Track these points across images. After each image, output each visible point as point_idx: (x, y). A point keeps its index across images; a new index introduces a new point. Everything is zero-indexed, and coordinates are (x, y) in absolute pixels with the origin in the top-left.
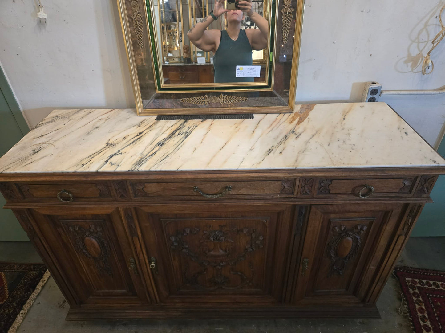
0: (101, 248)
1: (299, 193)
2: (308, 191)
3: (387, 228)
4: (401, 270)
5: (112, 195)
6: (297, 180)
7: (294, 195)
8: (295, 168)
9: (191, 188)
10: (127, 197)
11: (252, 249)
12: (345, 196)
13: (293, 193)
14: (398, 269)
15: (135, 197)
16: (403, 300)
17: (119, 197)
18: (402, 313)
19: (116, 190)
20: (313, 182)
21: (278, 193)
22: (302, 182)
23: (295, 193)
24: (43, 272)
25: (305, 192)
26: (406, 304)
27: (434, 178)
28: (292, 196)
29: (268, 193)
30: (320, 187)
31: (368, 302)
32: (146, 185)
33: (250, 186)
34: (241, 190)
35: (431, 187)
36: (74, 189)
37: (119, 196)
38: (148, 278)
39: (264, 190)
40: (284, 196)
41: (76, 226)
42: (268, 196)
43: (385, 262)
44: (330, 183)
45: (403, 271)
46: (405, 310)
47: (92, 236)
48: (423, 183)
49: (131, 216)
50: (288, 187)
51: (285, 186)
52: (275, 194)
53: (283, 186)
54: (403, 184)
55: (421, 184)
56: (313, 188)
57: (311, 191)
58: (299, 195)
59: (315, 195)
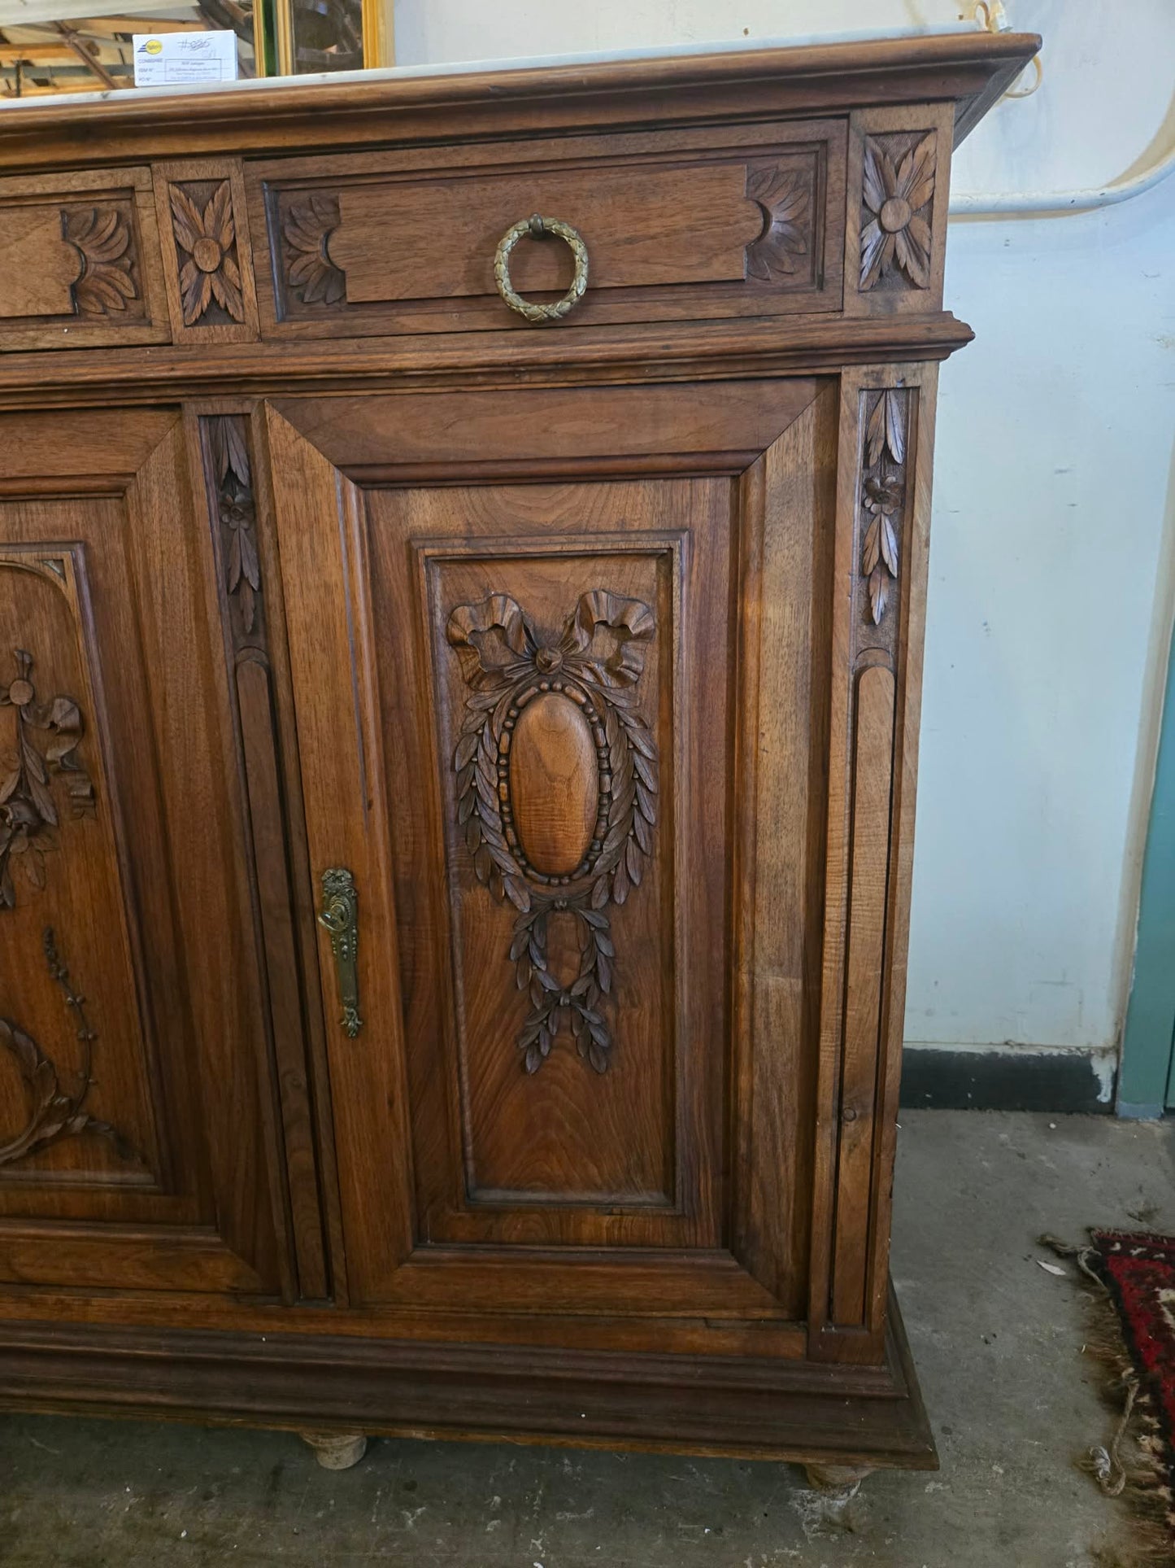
1: (176, 311)
3: (772, 612)
4: (1135, 1252)
6: (140, 200)
7: (148, 325)
11: (31, 805)
13: (140, 318)
14: (1118, 1247)
16: (1130, 1403)
18: (1122, 1484)
20: (232, 215)
21: (59, 310)
22: (174, 217)
23: (156, 317)
25: (205, 299)
26: (1149, 1432)
27: (928, 145)
28: (142, 335)
30: (284, 260)
31: (830, 1316)
35: (930, 227)
40: (97, 338)
43: (834, 913)
44: (332, 222)
45: (1147, 1256)
46: (1145, 1466)
48: (874, 197)
50: (109, 264)
51: (91, 254)
52: (47, 318)
53: (73, 251)
54: (758, 214)
55: (864, 202)
56: (245, 264)
57: (240, 291)
58: (178, 327)
59: (269, 322)
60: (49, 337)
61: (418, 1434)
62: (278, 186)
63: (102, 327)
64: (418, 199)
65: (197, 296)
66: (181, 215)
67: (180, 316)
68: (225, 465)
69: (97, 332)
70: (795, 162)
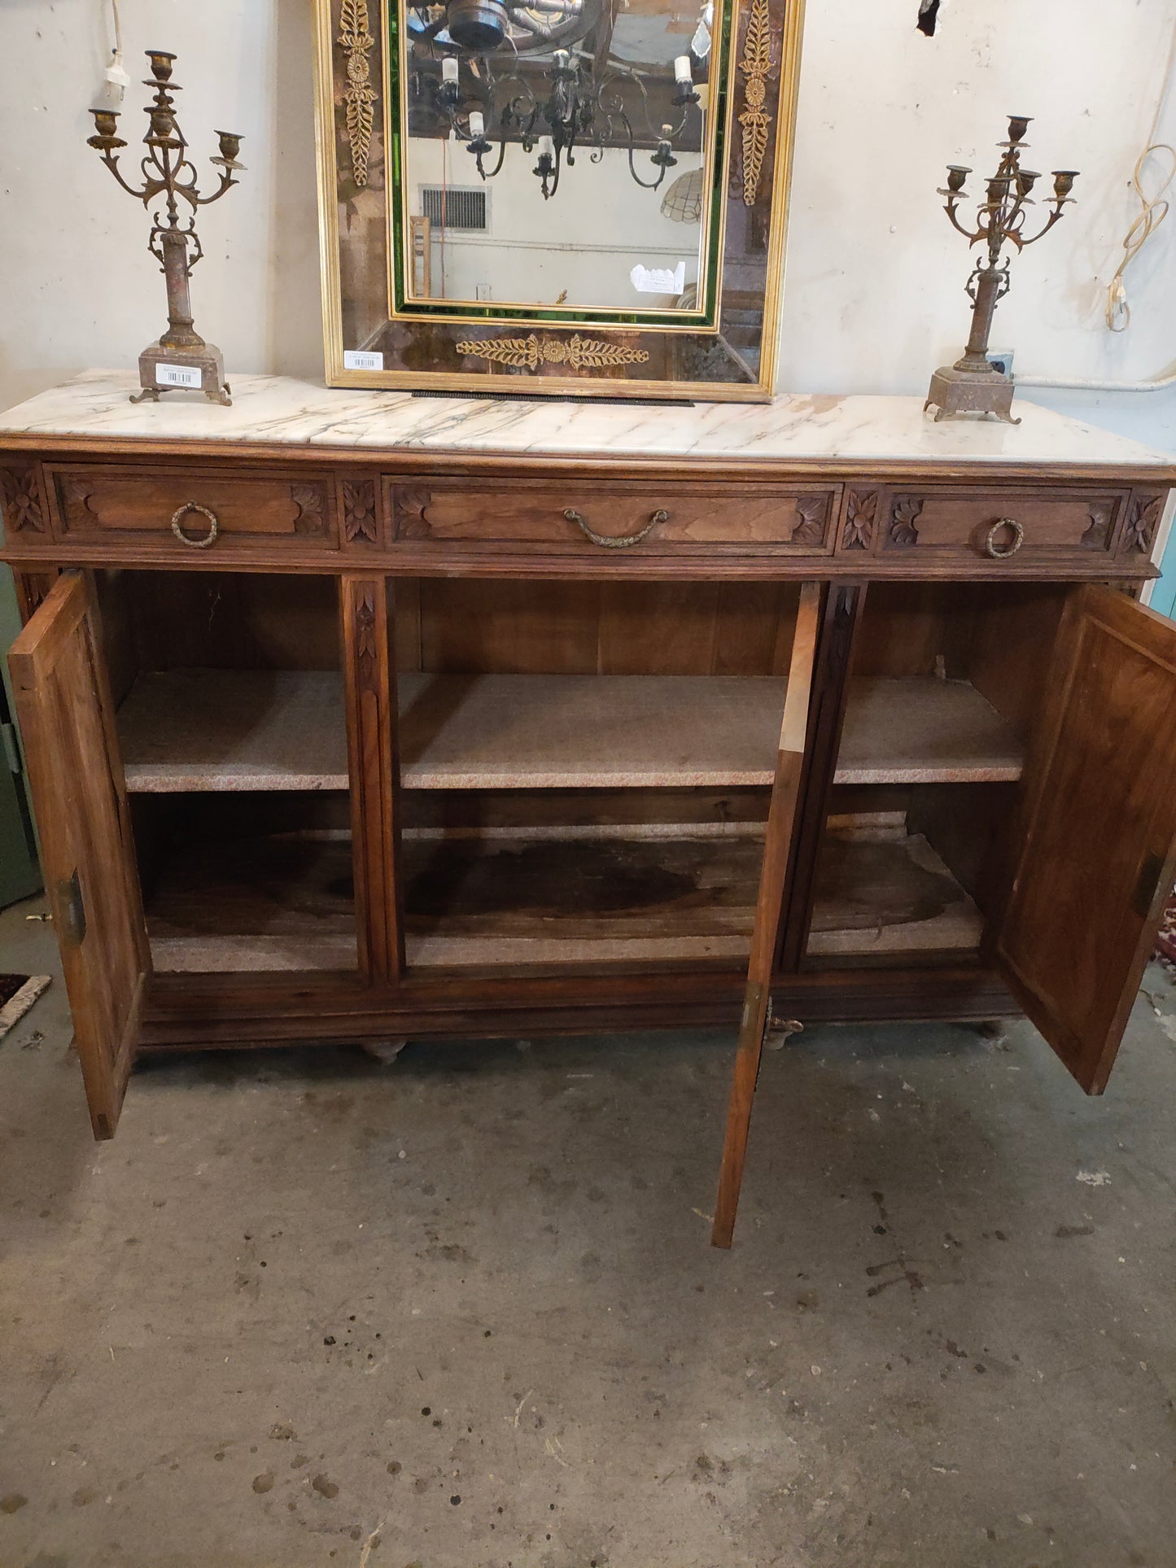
1: (839, 542)
2: (861, 538)
5: (333, 528)
6: (835, 497)
7: (825, 547)
8: (835, 455)
9: (558, 513)
10: (372, 539)
12: (952, 554)
13: (822, 544)
15: (396, 539)
17: (350, 538)
19: (347, 511)
20: (875, 506)
21: (786, 540)
22: (849, 504)
23: (830, 544)
25: (854, 539)
28: (821, 552)
29: (760, 539)
30: (892, 524)
32: (434, 497)
33: (714, 514)
34: (691, 526)
35: (1152, 530)
36: (223, 504)
37: (352, 534)
39: (751, 527)
40: (800, 552)
42: (760, 551)
44: (918, 511)
48: (1134, 518)
49: (371, 610)
50: (813, 520)
51: (805, 516)
52: (777, 543)
53: (799, 516)
54: (1090, 520)
55: (1131, 520)
56: (875, 525)
57: (870, 537)
58: (838, 549)
59: (879, 549)
60: (778, 551)
61: (838, 1024)
62: (896, 495)
63: (802, 548)
64: (956, 506)
65: (850, 537)
66: (852, 504)
67: (840, 546)
68: (842, 607)
69: (800, 550)
70: (1107, 501)
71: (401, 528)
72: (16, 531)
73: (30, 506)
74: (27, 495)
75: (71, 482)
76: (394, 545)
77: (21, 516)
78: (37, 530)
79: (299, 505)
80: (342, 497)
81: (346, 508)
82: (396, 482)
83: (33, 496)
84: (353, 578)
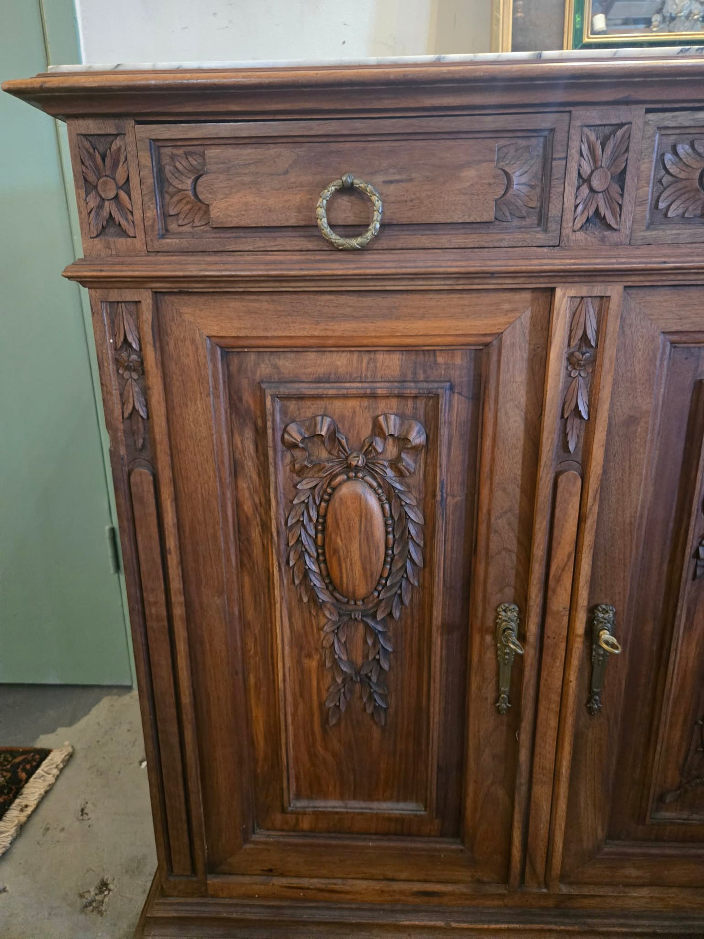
0: (387, 548)
5: (554, 210)
10: (615, 226)
15: (651, 224)
17: (578, 225)
19: (581, 180)
24: (23, 775)
36: (397, 177)
37: (582, 220)
38: (553, 723)
41: (319, 419)
47: (369, 479)
49: (594, 342)
71: (662, 205)
72: (98, 236)
73: (117, 197)
74: (114, 179)
75: (173, 157)
76: (648, 233)
77: (105, 213)
78: (124, 234)
79: (506, 173)
80: (577, 156)
81: (579, 175)
82: (666, 123)
83: (121, 181)
84: (573, 291)
